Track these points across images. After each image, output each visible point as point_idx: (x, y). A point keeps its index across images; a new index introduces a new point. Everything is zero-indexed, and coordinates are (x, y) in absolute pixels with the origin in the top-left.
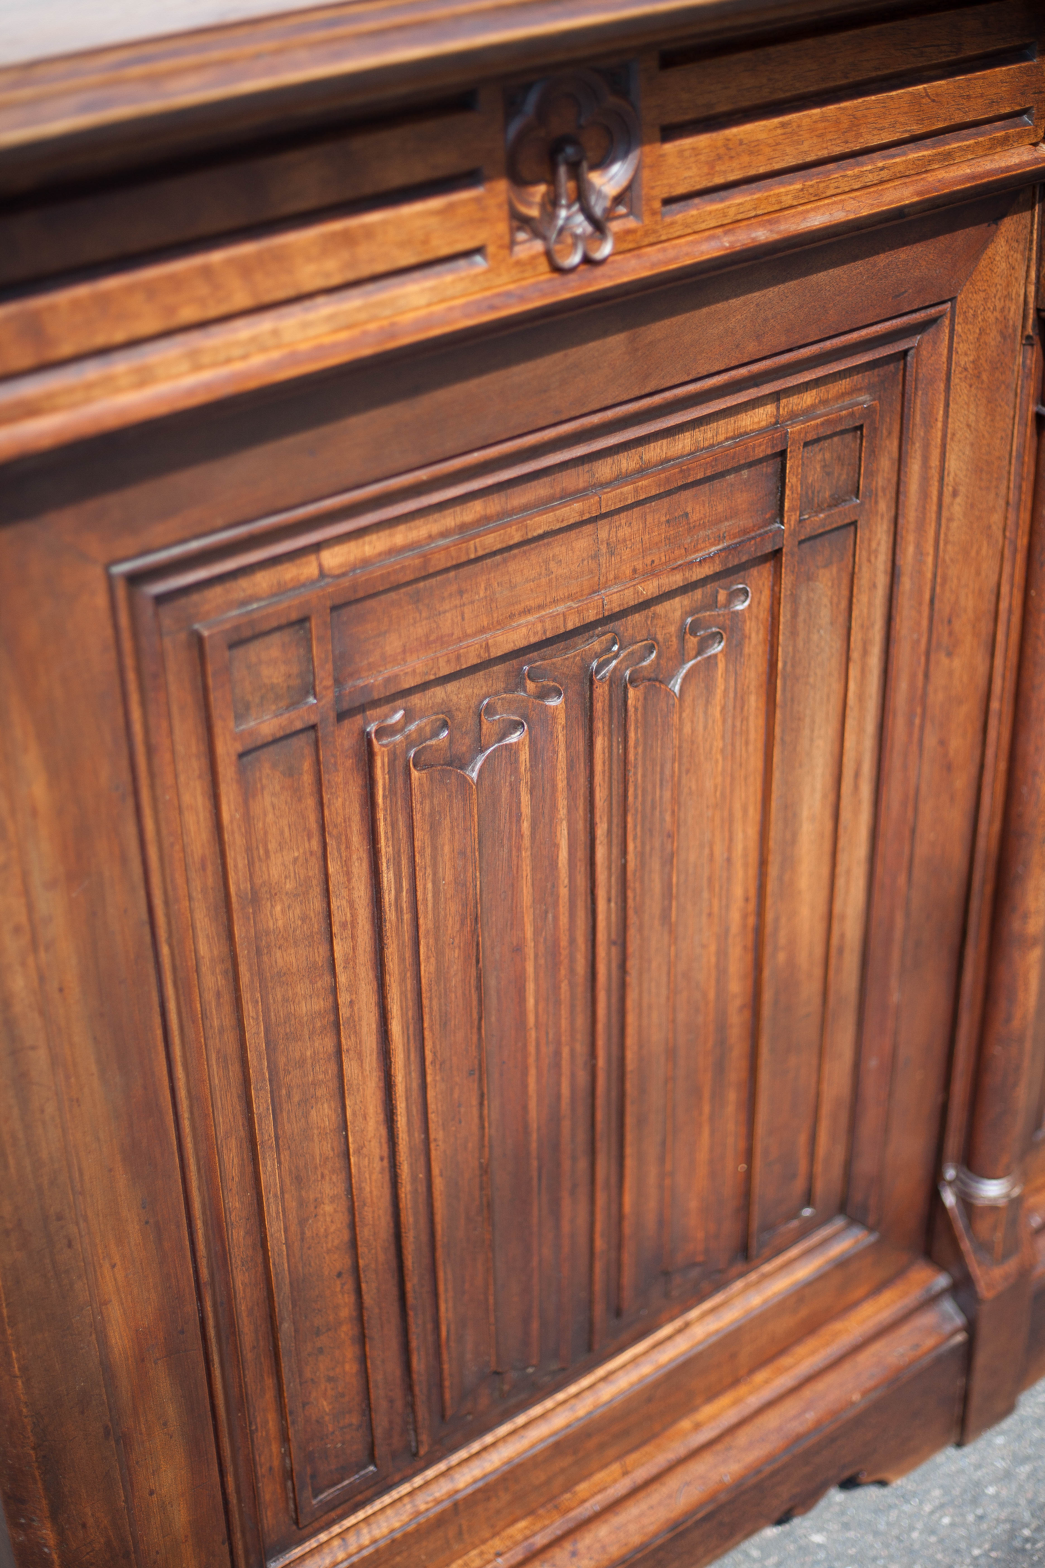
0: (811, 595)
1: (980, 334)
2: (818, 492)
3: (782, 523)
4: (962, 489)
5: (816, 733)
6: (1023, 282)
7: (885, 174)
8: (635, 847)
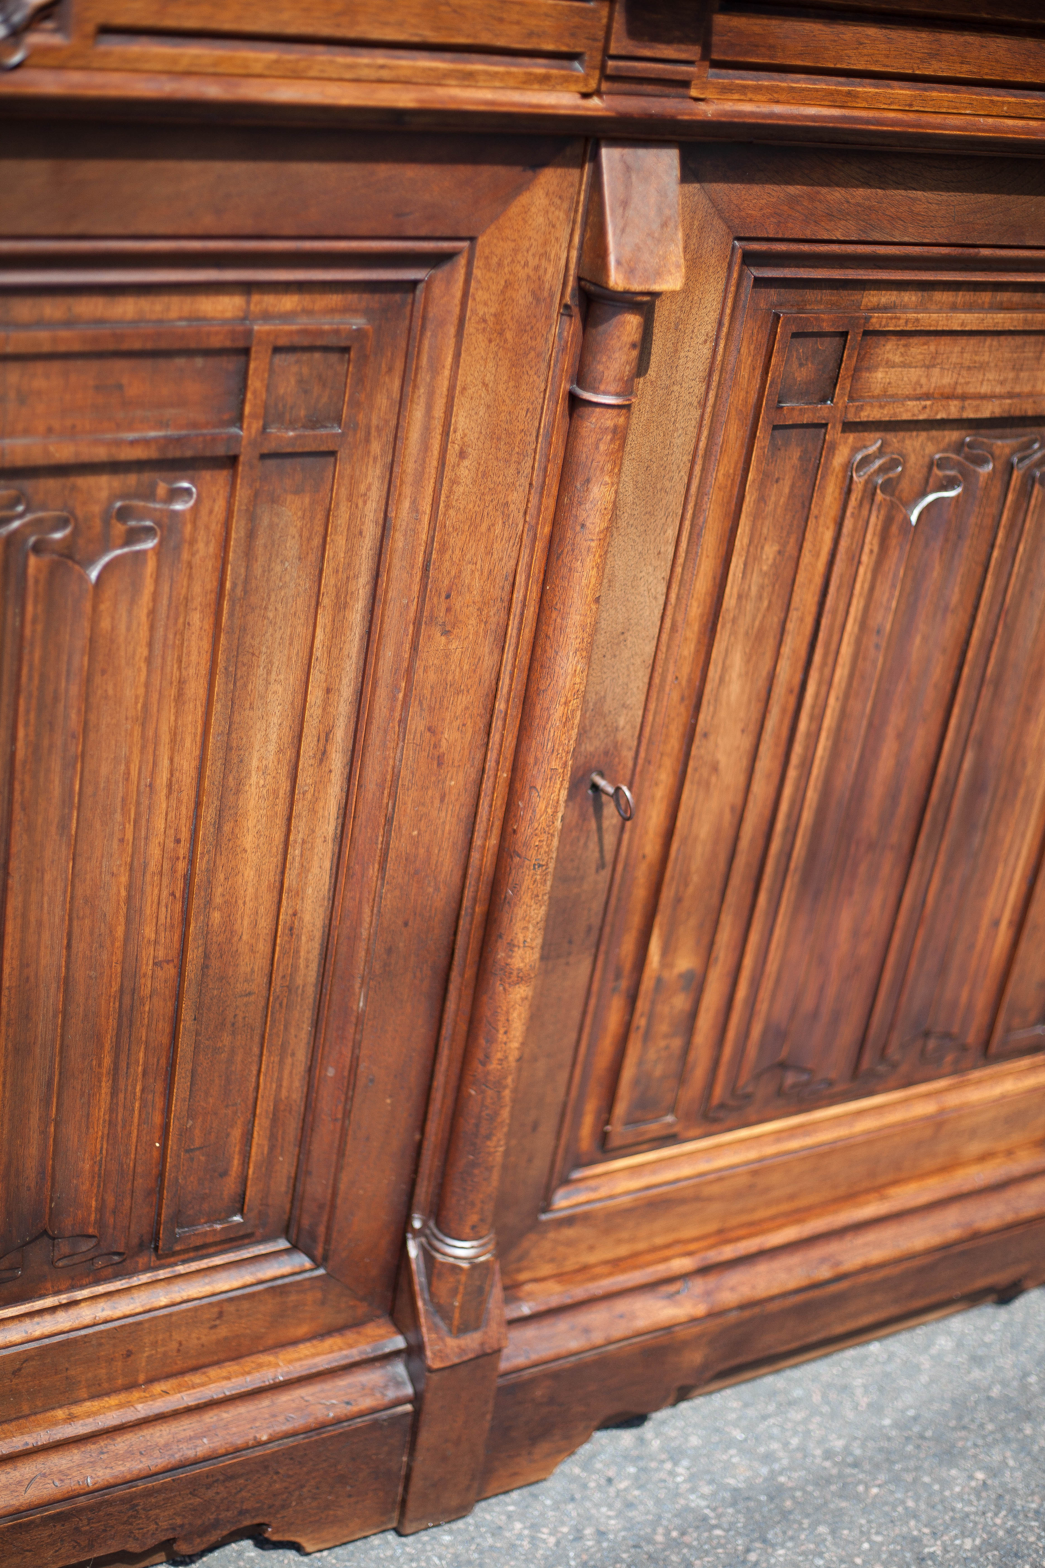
0: (276, 520)
1: (506, 287)
2: (292, 408)
3: (241, 428)
4: (472, 453)
5: (273, 676)
6: (565, 245)
7: (385, 74)
8: (27, 735)
